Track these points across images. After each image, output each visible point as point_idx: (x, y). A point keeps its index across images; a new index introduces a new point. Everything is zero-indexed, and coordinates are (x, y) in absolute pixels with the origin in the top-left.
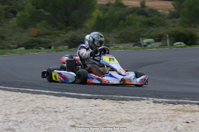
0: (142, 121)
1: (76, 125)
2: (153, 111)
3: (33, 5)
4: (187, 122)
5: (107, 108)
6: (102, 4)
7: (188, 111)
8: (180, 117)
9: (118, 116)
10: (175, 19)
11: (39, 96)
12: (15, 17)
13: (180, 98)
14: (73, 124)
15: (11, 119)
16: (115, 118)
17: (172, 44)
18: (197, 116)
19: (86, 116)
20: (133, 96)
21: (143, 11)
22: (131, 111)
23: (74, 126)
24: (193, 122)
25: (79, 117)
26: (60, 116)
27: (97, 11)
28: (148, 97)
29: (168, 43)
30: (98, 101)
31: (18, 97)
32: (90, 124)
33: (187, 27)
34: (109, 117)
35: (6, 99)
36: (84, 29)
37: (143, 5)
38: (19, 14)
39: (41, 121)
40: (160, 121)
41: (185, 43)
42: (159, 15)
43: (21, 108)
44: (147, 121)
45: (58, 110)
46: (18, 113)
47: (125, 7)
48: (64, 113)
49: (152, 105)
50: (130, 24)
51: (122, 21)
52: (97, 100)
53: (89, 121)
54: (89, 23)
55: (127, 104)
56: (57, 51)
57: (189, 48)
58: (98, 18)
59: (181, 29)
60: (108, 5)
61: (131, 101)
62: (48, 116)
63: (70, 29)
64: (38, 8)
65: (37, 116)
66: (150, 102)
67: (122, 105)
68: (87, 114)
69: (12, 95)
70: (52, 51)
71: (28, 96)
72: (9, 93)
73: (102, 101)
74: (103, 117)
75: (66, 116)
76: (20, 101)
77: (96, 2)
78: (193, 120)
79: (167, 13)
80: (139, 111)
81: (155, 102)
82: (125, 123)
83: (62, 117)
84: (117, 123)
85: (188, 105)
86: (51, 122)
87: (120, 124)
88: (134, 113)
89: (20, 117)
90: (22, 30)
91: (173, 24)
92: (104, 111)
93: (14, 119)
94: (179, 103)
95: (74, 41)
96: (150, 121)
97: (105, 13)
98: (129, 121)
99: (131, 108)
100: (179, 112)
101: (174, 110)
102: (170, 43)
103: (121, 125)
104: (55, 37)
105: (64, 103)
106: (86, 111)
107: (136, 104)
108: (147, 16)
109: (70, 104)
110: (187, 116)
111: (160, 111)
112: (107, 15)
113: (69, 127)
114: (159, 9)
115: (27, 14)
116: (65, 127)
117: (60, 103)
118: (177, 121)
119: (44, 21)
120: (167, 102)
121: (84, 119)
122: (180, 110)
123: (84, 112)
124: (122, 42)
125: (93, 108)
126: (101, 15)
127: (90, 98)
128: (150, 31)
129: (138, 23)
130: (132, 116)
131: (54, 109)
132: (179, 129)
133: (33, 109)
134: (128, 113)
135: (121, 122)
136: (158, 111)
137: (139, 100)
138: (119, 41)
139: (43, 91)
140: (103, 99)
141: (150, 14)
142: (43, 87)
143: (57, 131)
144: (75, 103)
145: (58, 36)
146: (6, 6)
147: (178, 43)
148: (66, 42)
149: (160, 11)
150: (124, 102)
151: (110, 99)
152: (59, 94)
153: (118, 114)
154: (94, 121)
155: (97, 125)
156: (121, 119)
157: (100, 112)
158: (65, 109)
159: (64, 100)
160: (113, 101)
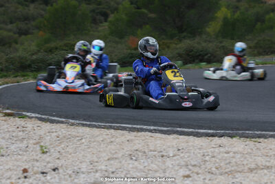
1: (191, 175)
3: (132, 3)
5: (235, 149)
9: (250, 160)
11: (140, 134)
12: (106, 21)
14: (188, 173)
15: (99, 168)
16: (247, 164)
19: (205, 161)
22: (271, 153)
23: (188, 176)
25: (196, 163)
26: (169, 163)
27: (224, 9)
30: (224, 140)
31: (110, 136)
32: (212, 173)
35: (93, 140)
36: (204, 36)
38: (112, 18)
39: (141, 171)
43: (113, 152)
45: (165, 154)
46: (108, 160)
47: (264, 2)
48: (174, 158)
51: (259, 23)
52: (222, 138)
53: (210, 169)
54: (213, 28)
55: (265, 142)
58: (225, 19)
61: (271, 139)
62: (152, 162)
63: (184, 37)
64: (138, 8)
65: (136, 163)
67: (258, 144)
68: (207, 158)
69: (102, 134)
71: (123, 135)
72: (96, 131)
73: (229, 139)
74: (230, 163)
75: (178, 162)
76: (112, 142)
82: (262, 171)
83: (172, 164)
84: (251, 170)
86: (156, 171)
87: (255, 171)
89: (111, 165)
90: (117, 39)
93: (103, 167)
95: (190, 53)
97: (234, 12)
98: (268, 167)
99: (271, 149)
103: (256, 173)
105: (174, 144)
106: (206, 154)
109: (184, 145)
112: (238, 14)
113: (182, 178)
115: (124, 16)
117: (168, 144)
119: (148, 26)
121: (203, 166)
123: (204, 155)
124: (259, 54)
125: (217, 150)
126: (229, 15)
127: (213, 135)
130: (272, 161)
131: (161, 152)
133: (131, 153)
134: (267, 156)
135: (256, 169)
139: (145, 127)
140: (232, 137)
142: (145, 121)
144: (190, 144)
145: (168, 47)
146: (93, 6)
148: (180, 56)
150: (261, 140)
151: (240, 137)
152: (168, 131)
153: (251, 158)
154: (217, 168)
155: (221, 175)
156: (257, 165)
157: (226, 155)
158: (176, 152)
159: (174, 139)
160: (245, 139)
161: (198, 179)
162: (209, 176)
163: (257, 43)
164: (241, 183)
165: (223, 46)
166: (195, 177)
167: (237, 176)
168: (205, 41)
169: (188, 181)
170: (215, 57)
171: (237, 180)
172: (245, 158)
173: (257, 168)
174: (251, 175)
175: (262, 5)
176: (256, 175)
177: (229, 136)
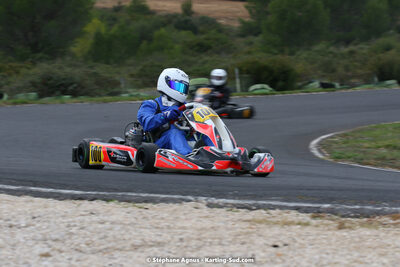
0: (184, 244)
1: (52, 253)
2: (207, 223)
4: (275, 246)
5: (113, 218)
6: (105, 8)
7: (276, 223)
8: (260, 236)
9: (134, 233)
10: (251, 38)
13: (261, 197)
14: (46, 250)
16: (130, 239)
17: (245, 89)
18: (294, 234)
19: (72, 234)
20: (168, 193)
21: (186, 22)
22: (163, 224)
23: (47, 255)
24: (285, 245)
25: (57, 236)
26: (20, 236)
27: (96, 21)
28: (197, 194)
29: (238, 86)
30: (97, 205)
32: (81, 251)
33: (276, 54)
34: (119, 237)
36: (68, 58)
37: (187, 9)
40: (220, 244)
41: (271, 87)
42: (220, 29)
44: (193, 243)
45: (15, 224)
47: (152, 13)
48: (28, 229)
49: (206, 211)
50: (161, 49)
51: (145, 42)
52: (94, 202)
53: (78, 245)
54: (80, 47)
55: (154, 209)
56: (15, 103)
57: (279, 95)
58: (98, 37)
59: (263, 58)
60: (117, 9)
61: (162, 205)
63: (40, 59)
66: (200, 205)
67: (145, 212)
68: (74, 230)
70: (5, 103)
73: (104, 203)
74: (105, 237)
75: (32, 235)
77: (93, 3)
78: (287, 242)
79: (236, 25)
80: (179, 224)
81: (210, 205)
82: (151, 249)
83: (24, 238)
84: (135, 248)
85: (278, 211)
87: (140, 249)
88: (169, 227)
91: (247, 49)
92: (108, 225)
94: (259, 207)
95: (49, 82)
96: (201, 243)
97: (111, 25)
98: (159, 244)
99: (163, 219)
100: (259, 225)
101: (249, 221)
102: (241, 87)
103: (142, 252)
104: (10, 75)
105: (27, 209)
106: (72, 224)
107: (171, 209)
108: (195, 31)
109: (41, 211)
110: (274, 233)
111: (221, 224)
112: (115, 29)
113: (39, 258)
114: (220, 18)
116: (29, 258)
117: (19, 209)
118: (254, 244)
120: (234, 205)
121: (68, 241)
122: (260, 222)
123: (69, 226)
124: (145, 85)
125: (87, 219)
126: (103, 30)
127: (81, 198)
128: (200, 61)
129: (177, 47)
130: (165, 235)
131: (9, 220)
132: (258, 259)
134: (157, 228)
135: (140, 246)
136: (216, 224)
137: (180, 201)
138: (140, 82)
140: (107, 200)
141: (201, 28)
143: (13, 264)
144: (50, 209)
145: (18, 73)
147: (258, 86)
148: (33, 86)
149: (222, 22)
150: (149, 205)
151: (120, 201)
152: (18, 191)
153: (136, 231)
154: (88, 244)
155: (93, 253)
156: (143, 240)
157: (100, 226)
158: (30, 221)
159: (27, 202)
160: (127, 204)
161: (61, 259)
162: (76, 255)
163: (142, 70)
164: (122, 265)
165: (95, 74)
166: (57, 256)
167: (115, 256)
168: (70, 66)
169: (46, 262)
170: (83, 88)
171: (116, 261)
172: (127, 230)
173: (144, 245)
174: (135, 255)
175: (149, 17)
176: (143, 254)
177: (104, 200)
